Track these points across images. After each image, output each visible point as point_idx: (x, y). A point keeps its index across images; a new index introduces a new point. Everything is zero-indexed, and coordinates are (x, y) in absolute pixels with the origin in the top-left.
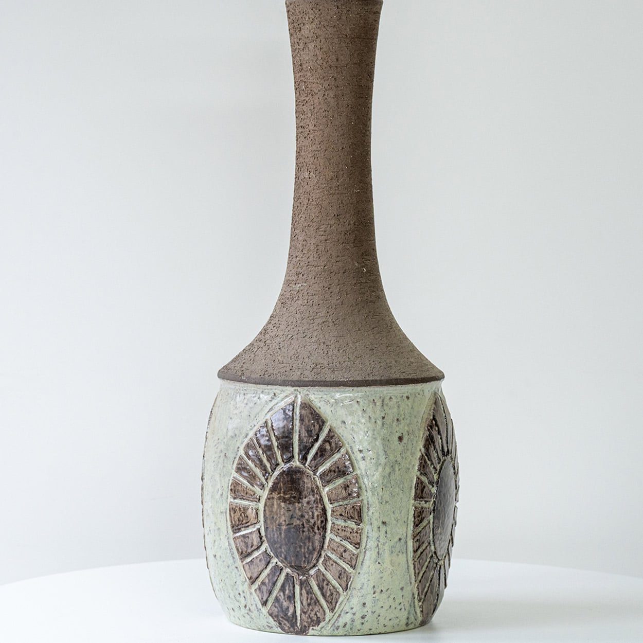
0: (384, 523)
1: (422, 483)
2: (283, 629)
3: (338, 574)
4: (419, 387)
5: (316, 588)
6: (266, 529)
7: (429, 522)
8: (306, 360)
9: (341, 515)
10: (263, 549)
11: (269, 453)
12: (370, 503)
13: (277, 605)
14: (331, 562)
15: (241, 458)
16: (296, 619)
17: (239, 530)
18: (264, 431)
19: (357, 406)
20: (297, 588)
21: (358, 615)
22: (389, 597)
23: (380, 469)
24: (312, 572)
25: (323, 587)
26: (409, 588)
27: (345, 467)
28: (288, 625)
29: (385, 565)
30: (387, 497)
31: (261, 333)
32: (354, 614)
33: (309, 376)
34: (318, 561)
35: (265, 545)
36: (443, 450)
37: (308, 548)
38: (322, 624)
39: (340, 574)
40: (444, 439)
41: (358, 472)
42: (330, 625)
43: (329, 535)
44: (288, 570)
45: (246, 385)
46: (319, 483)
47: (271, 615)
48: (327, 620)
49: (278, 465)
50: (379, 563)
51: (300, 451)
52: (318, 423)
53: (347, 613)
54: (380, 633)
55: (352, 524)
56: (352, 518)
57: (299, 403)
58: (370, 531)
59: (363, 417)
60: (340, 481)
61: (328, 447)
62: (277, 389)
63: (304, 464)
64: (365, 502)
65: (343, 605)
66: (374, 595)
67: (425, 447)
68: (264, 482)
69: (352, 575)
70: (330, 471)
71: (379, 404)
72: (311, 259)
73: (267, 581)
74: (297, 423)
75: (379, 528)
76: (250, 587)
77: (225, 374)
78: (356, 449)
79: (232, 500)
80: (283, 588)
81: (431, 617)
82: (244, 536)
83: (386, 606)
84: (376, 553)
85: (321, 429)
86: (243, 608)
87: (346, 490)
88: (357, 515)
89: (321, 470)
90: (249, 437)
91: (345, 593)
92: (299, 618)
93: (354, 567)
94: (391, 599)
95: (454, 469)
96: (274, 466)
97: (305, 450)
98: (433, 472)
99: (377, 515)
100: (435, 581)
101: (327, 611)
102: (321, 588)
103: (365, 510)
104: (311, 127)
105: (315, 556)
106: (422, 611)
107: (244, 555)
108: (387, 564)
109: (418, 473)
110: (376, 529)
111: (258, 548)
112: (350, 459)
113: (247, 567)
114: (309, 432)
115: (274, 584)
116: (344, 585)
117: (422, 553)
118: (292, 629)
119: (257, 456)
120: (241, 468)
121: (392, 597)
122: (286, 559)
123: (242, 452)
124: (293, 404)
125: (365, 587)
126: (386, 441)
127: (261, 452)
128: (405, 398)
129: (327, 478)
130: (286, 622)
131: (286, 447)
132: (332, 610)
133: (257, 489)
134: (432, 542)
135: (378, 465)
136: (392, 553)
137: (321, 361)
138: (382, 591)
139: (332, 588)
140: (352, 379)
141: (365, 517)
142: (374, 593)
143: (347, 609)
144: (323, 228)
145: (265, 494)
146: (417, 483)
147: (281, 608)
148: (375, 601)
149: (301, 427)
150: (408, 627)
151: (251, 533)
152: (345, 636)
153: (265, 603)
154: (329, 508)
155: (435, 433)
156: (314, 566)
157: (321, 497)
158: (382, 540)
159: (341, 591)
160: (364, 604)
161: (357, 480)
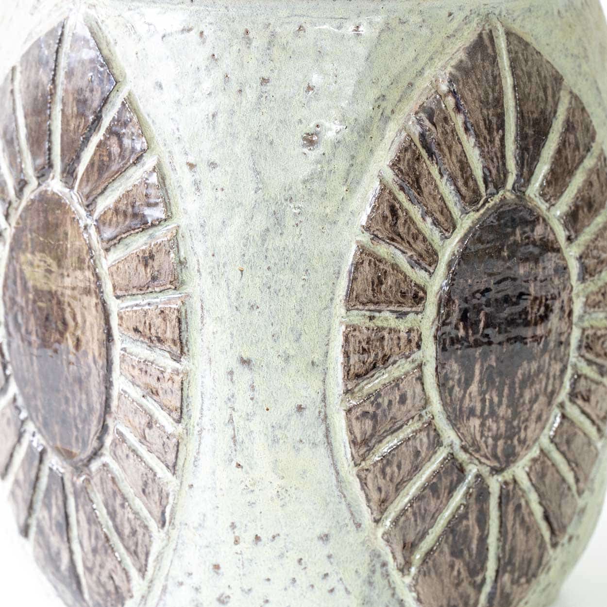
0: (245, 362)
1: (380, 262)
3: (140, 483)
5: (102, 513)
9: (139, 331)
10: (10, 394)
12: (206, 307)
14: (125, 450)
16: (79, 582)
19: (198, 44)
22: (281, 556)
27: (151, 205)
29: (258, 474)
30: (254, 294)
35: (13, 388)
37: (80, 407)
39: (146, 484)
41: (183, 222)
43: (118, 380)
44: (53, 457)
46: (95, 238)
49: (26, 183)
50: (239, 465)
53: (181, 584)
55: (163, 359)
57: (72, 29)
58: (208, 380)
59: (209, 75)
60: (136, 242)
63: (70, 188)
65: (166, 563)
66: (237, 548)
69: (170, 489)
70: (116, 211)
74: (61, 77)
75: (231, 373)
78: (180, 161)
80: (47, 501)
83: (281, 578)
84: (228, 438)
85: (104, 100)
88: (174, 333)
91: (163, 533)
93: (173, 468)
101: (134, 573)
102: (112, 515)
103: (194, 321)
105: (94, 430)
108: (263, 470)
111: (2, 391)
112: (162, 185)
114: (81, 103)
116: (157, 512)
121: (293, 556)
124: (63, 26)
125: (209, 523)
132: (143, 570)
135: (232, 206)
136: (275, 441)
138: (257, 538)
139: (132, 516)
141: (196, 345)
142: (236, 542)
143: (178, 573)
146: (357, 264)
148: (245, 563)
149: (66, 89)
153: (25, 532)
156: (96, 454)
157: (98, 278)
158: (243, 404)
159: (153, 525)
160: (217, 567)
161: (174, 242)
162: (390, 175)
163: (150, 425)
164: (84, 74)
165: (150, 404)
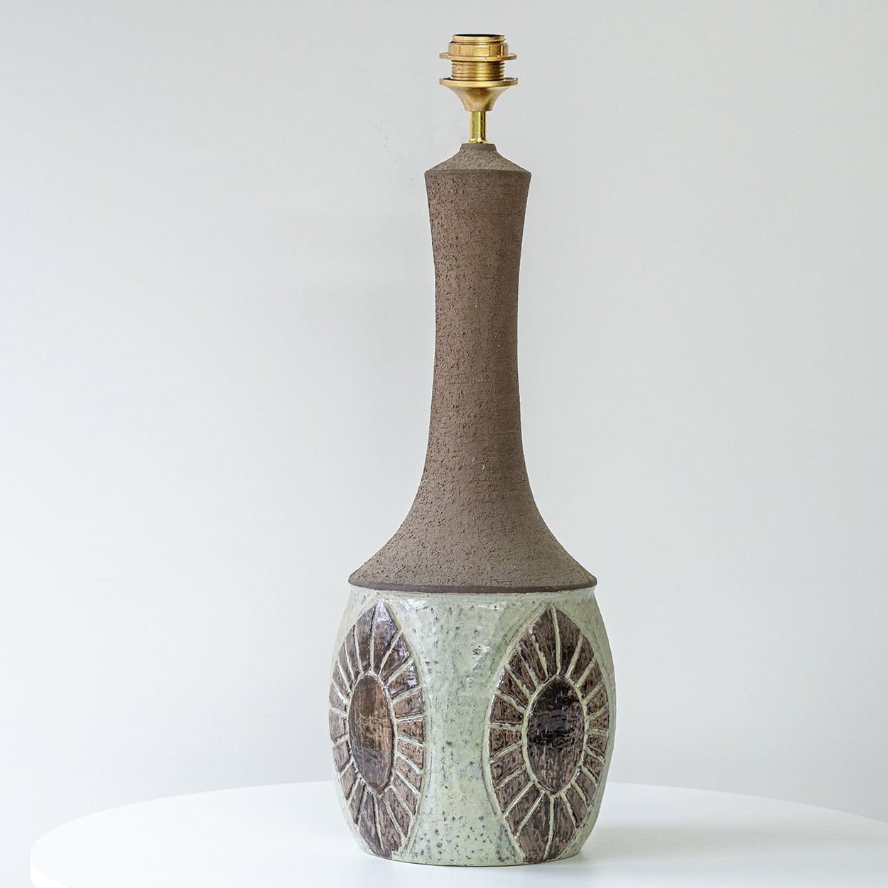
0: (449, 744)
1: (505, 704)
2: (373, 851)
3: (405, 796)
5: (389, 810)
6: (351, 741)
9: (405, 731)
10: (351, 762)
12: (433, 721)
13: (363, 824)
14: (400, 782)
15: (336, 663)
16: (379, 841)
17: (336, 740)
18: (352, 634)
19: (430, 613)
20: (377, 807)
21: (433, 844)
22: (464, 826)
23: (447, 685)
24: (386, 790)
25: (395, 809)
26: (493, 819)
27: (410, 679)
28: (375, 847)
29: (454, 791)
30: (453, 715)
32: (429, 841)
33: (393, 579)
34: (390, 779)
35: (352, 759)
36: (550, 670)
37: (381, 765)
38: (400, 849)
39: (408, 796)
41: (423, 686)
42: (408, 851)
43: (397, 752)
44: (369, 787)
46: (388, 694)
47: (362, 834)
48: (403, 845)
49: (358, 672)
50: (446, 787)
51: (375, 659)
52: (391, 630)
53: (422, 839)
54: (466, 866)
55: (415, 742)
56: (415, 735)
58: (434, 748)
59: (435, 626)
60: (405, 695)
61: (396, 657)
62: (367, 592)
63: (378, 674)
64: (429, 719)
65: (416, 830)
66: (445, 822)
67: (513, 663)
68: (349, 691)
69: (418, 797)
70: (397, 682)
71: (455, 613)
73: (355, 797)
75: (443, 748)
76: (346, 803)
78: (423, 661)
79: (330, 708)
80: (366, 807)
82: (338, 747)
83: (463, 836)
84: (442, 776)
85: (392, 637)
87: (409, 704)
88: (420, 732)
89: (390, 681)
90: (343, 641)
91: (415, 817)
92: (381, 840)
93: (419, 789)
94: (468, 829)
97: (378, 659)
98: (525, 691)
99: (440, 733)
101: (402, 835)
102: (393, 810)
103: (428, 727)
106: (520, 846)
107: (340, 767)
108: (456, 789)
109: (499, 693)
110: (440, 749)
111: (348, 761)
112: (415, 671)
113: (343, 780)
114: (381, 639)
115: (361, 802)
116: (412, 807)
117: (511, 782)
118: (380, 852)
119: (346, 661)
120: (336, 674)
121: (468, 826)
122: (366, 775)
123: (337, 657)
124: (375, 608)
125: (434, 812)
126: (457, 653)
130: (372, 844)
132: (406, 834)
135: (444, 679)
136: (461, 777)
138: (454, 818)
139: (401, 810)
141: (429, 737)
142: (445, 820)
143: (421, 834)
146: (495, 704)
147: (366, 827)
148: (448, 829)
151: (342, 744)
152: (425, 864)
153: (356, 821)
154: (395, 722)
155: (532, 650)
157: (388, 710)
158: (448, 761)
159: (410, 814)
160: (437, 831)
161: (420, 694)
162: (508, 667)
163: (409, 771)
164: (384, 627)
165: (410, 762)
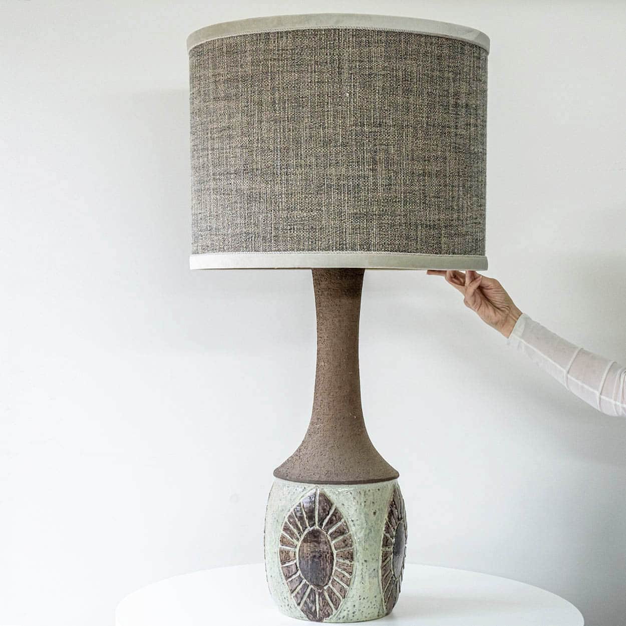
0: (366, 561)
1: (387, 537)
2: (309, 619)
3: (340, 589)
4: (385, 483)
5: (327, 597)
6: (300, 563)
7: (391, 559)
8: (322, 469)
9: (341, 557)
10: (298, 574)
11: (301, 521)
12: (357, 550)
13: (306, 605)
14: (336, 582)
15: (286, 523)
16: (316, 614)
17: (285, 563)
18: (299, 508)
19: (350, 495)
20: (317, 596)
21: (351, 612)
22: (368, 601)
23: (363, 531)
24: (325, 588)
25: (331, 597)
26: (379, 596)
27: (344, 530)
28: (312, 616)
29: (366, 585)
30: (367, 546)
31: (297, 451)
32: (349, 611)
33: (324, 478)
34: (328, 582)
35: (299, 572)
36: (398, 518)
37: (323, 575)
38: (330, 617)
40: (399, 512)
41: (351, 533)
42: (335, 617)
43: (335, 568)
44: (312, 586)
45: (289, 482)
46: (329, 538)
47: (302, 611)
48: (334, 614)
49: (306, 528)
50: (363, 583)
51: (319, 520)
52: (329, 505)
53: (345, 610)
54: (363, 621)
55: (347, 562)
56: (348, 558)
57: (318, 494)
58: (358, 566)
59: (354, 501)
60: (341, 538)
61: (334, 519)
62: (306, 485)
63: (321, 528)
64: (355, 549)
65: (342, 606)
66: (360, 601)
67: (388, 517)
68: (299, 537)
69: (348, 590)
70: (336, 532)
71: (363, 494)
72: (325, 411)
73: (300, 592)
74: (317, 504)
75: (363, 563)
76: (291, 595)
77: (278, 473)
78: (350, 520)
79: (281, 546)
80: (309, 597)
81: (391, 611)
82: (287, 566)
83: (367, 607)
84: (361, 577)
85: (330, 508)
86: (286, 606)
87: (344, 542)
88: (350, 556)
89: (330, 531)
90: (290, 512)
91: (344, 600)
92: (318, 613)
93: (348, 585)
94: (369, 603)
95: (405, 526)
96: (304, 529)
97: (321, 521)
98: (393, 530)
99: (361, 557)
100: (394, 591)
101: (334, 609)
102: (330, 597)
103: (355, 553)
104: (326, 338)
105: (327, 579)
106: (387, 608)
107: (287, 577)
108: (367, 584)
109: (385, 532)
110: (361, 564)
111: (296, 573)
112: (346, 525)
113: (289, 584)
114: (324, 510)
115: (304, 594)
116: (343, 595)
117: (386, 576)
118: (314, 619)
119: (295, 522)
120: (286, 529)
121: (370, 601)
122: (311, 579)
123: (286, 520)
124: (315, 494)
125: (355, 596)
126: (366, 515)
127: (297, 520)
128: (377, 490)
129: (334, 536)
130: (311, 615)
131: (311, 518)
132: (337, 609)
133: (295, 541)
134: (392, 570)
135: (362, 528)
136: (370, 577)
137: (330, 469)
138: (364, 598)
139: (336, 597)
140: (347, 480)
141: (355, 558)
142: (360, 599)
143: (345, 608)
144: (332, 394)
145: (299, 544)
146: (384, 538)
147: (308, 607)
148: (360, 604)
149: (319, 507)
150: (379, 617)
151: (291, 565)
152: (344, 623)
153: (299, 604)
154: (335, 552)
155: (394, 509)
156: (327, 584)
157: (330, 546)
158: (365, 570)
159: (341, 598)
160: (354, 606)
161: (350, 537)
164: (324, 504)
165: (344, 572)
